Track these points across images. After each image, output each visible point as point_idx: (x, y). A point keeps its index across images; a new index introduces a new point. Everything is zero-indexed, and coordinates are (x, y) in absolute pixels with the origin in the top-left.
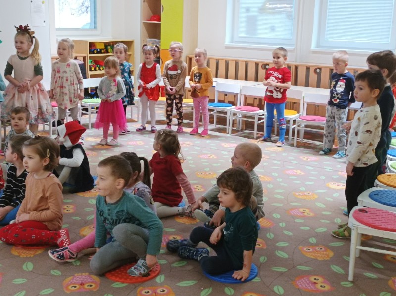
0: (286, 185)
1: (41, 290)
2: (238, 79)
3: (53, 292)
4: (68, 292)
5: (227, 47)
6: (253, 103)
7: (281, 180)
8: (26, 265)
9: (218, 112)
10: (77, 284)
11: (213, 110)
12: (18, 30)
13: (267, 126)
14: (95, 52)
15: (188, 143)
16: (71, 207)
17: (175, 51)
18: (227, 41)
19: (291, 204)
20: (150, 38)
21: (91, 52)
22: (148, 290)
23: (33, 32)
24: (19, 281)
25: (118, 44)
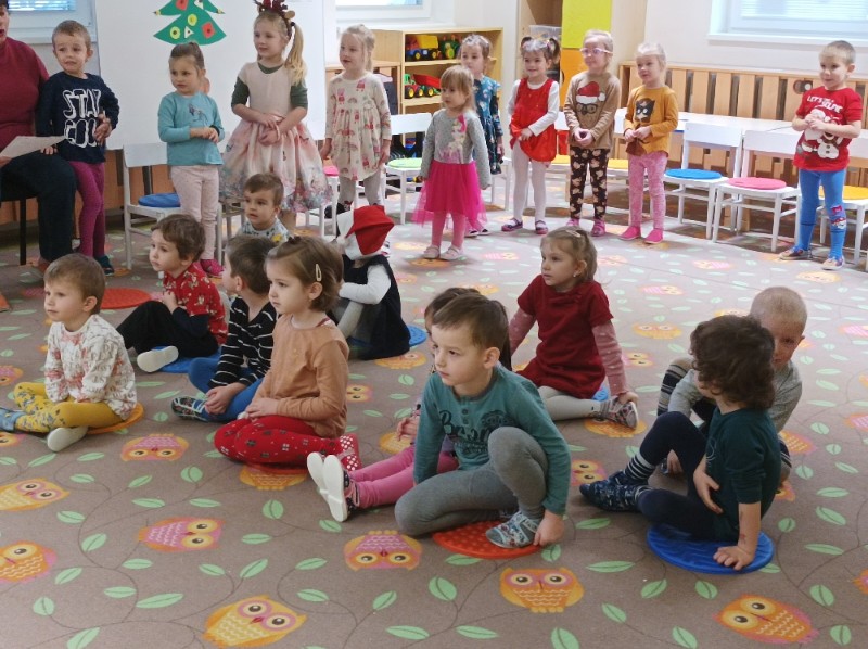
0: (845, 359)
1: (300, 561)
2: (736, 115)
3: (325, 565)
4: (355, 568)
5: (714, 43)
6: (770, 170)
7: (832, 347)
8: (270, 507)
9: (688, 190)
10: (373, 551)
11: (677, 187)
12: (260, 10)
13: (802, 223)
14: (418, 56)
15: (618, 258)
16: (363, 389)
17: (596, 52)
18: (714, 30)
19: (856, 403)
20: (538, 23)
21: (409, 57)
22: (525, 576)
23: (292, 14)
24: (254, 539)
25: (470, 37)
